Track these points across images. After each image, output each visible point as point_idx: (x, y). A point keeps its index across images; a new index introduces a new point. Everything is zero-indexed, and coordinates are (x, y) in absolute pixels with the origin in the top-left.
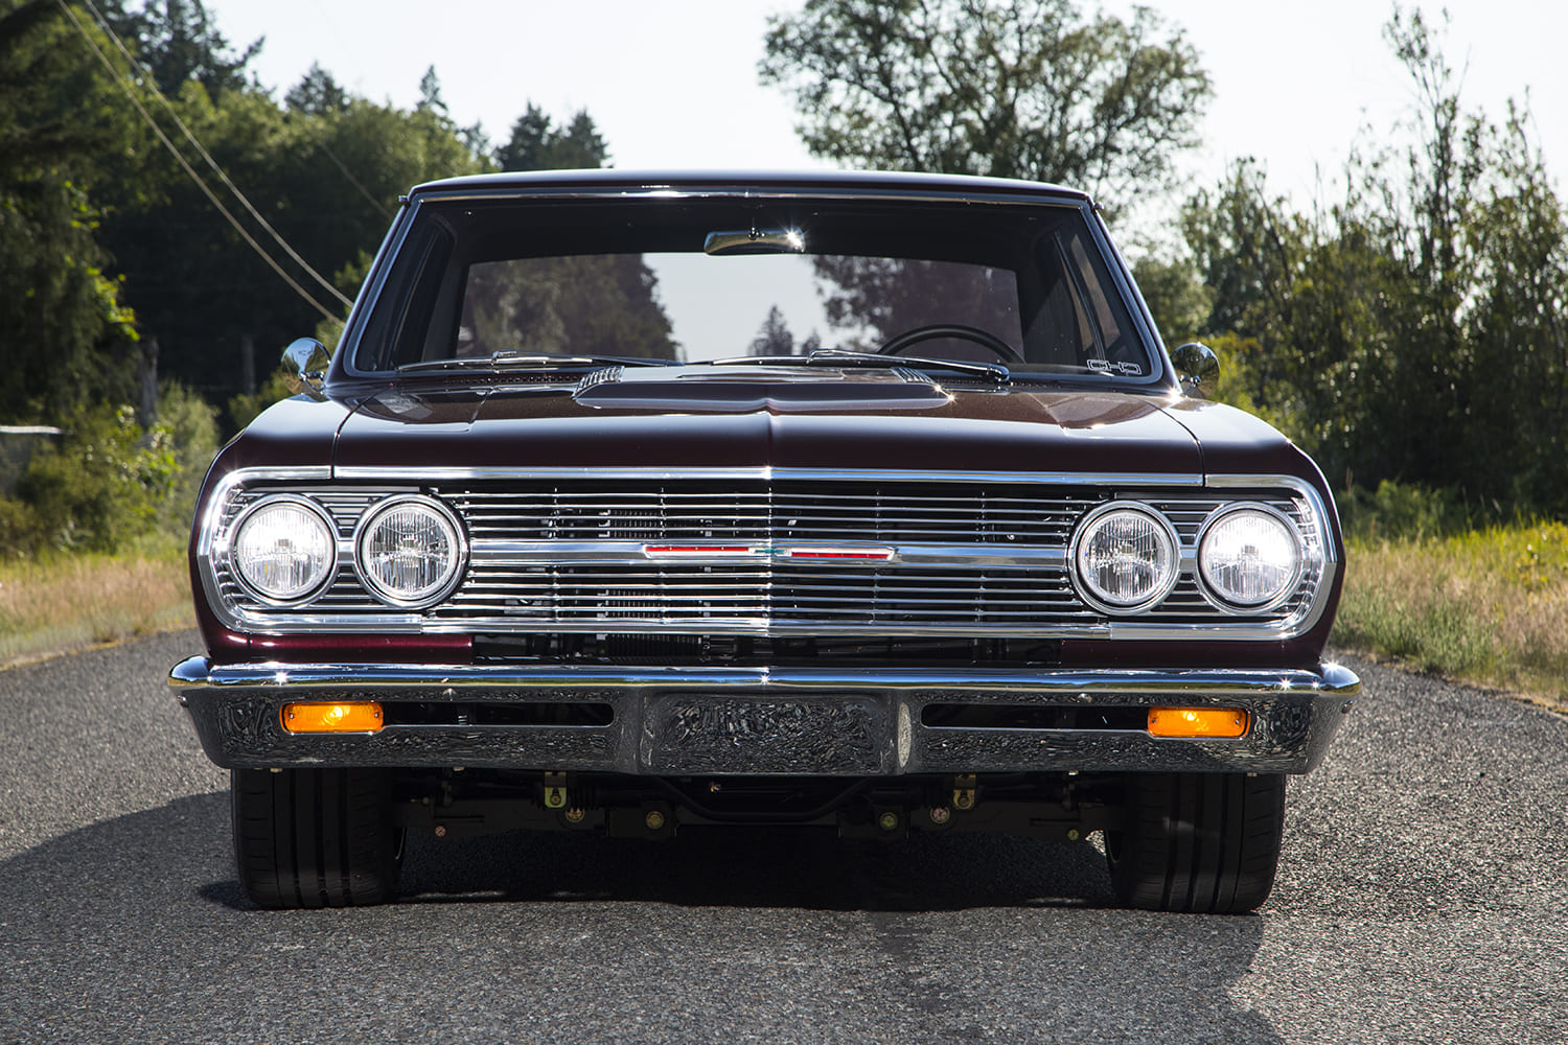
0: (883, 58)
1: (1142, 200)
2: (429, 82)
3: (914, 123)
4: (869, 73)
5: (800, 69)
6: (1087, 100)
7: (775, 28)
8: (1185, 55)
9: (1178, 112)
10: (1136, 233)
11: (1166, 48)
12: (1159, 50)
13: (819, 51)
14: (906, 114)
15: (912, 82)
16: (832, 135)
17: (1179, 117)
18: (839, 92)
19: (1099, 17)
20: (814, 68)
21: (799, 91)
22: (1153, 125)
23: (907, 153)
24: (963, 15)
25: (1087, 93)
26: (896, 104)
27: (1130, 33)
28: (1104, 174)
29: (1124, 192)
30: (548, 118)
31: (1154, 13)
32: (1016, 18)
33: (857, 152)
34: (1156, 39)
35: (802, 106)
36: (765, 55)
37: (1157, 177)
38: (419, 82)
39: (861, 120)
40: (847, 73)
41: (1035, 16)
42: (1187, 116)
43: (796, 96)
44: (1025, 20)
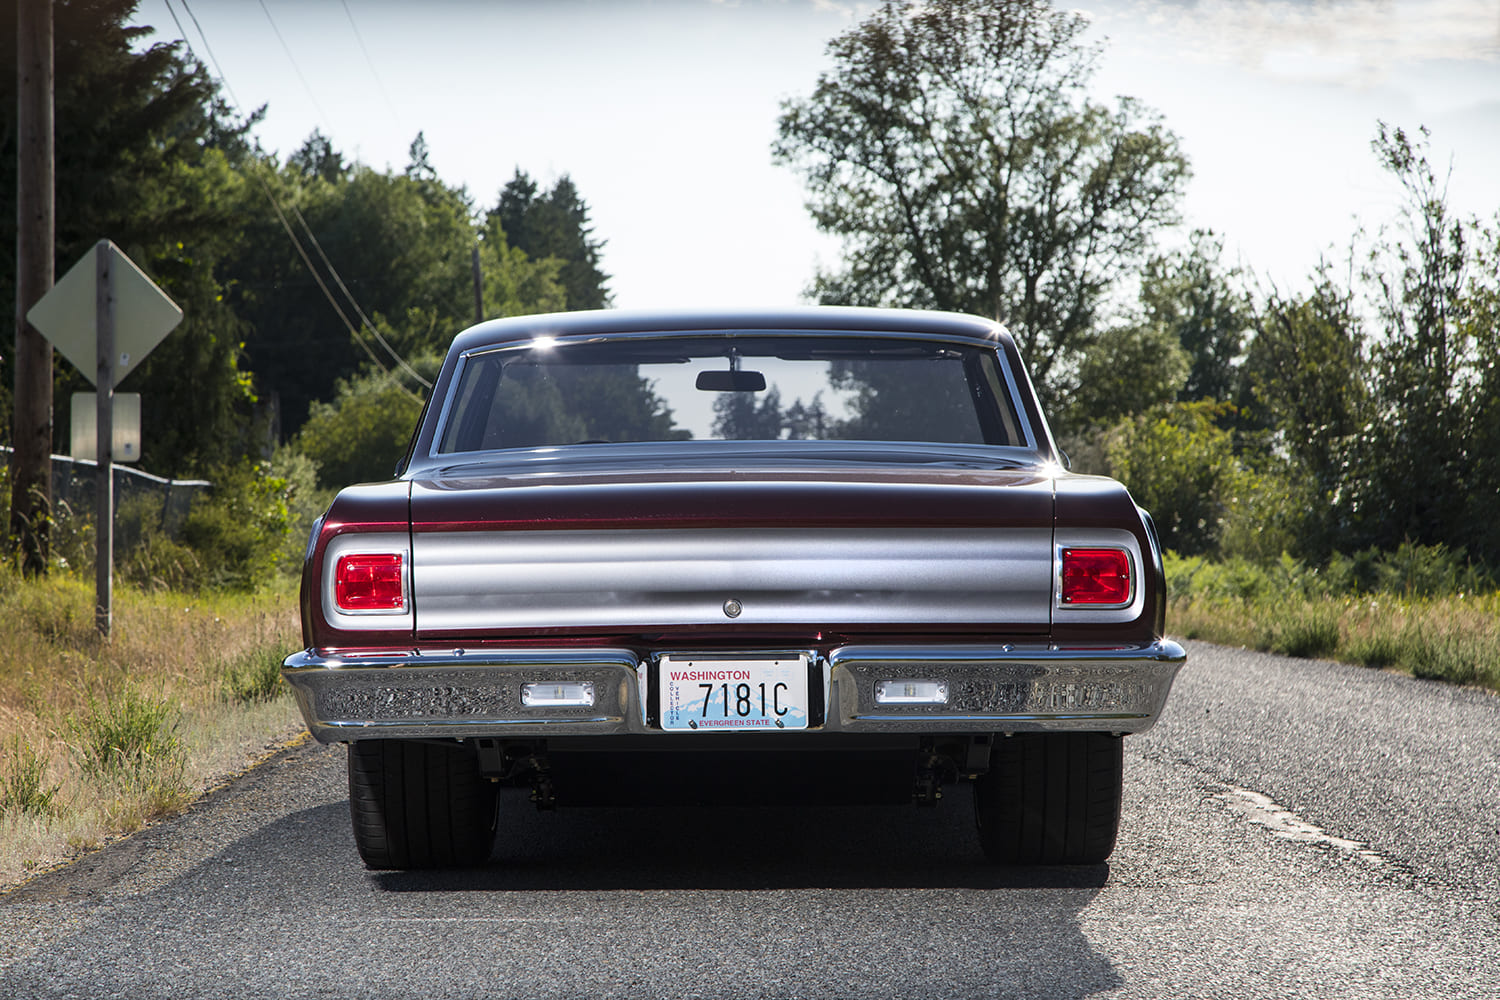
0: (887, 142)
1: (1127, 274)
2: (418, 147)
3: (915, 202)
4: (875, 155)
5: (810, 151)
6: (1075, 181)
7: (788, 112)
8: (1166, 140)
9: (1159, 193)
10: (1121, 305)
11: (1148, 133)
12: (1141, 135)
13: (828, 134)
14: (908, 193)
15: (913, 163)
16: (840, 212)
17: (1161, 198)
18: (847, 172)
19: (1087, 106)
20: (823, 150)
21: (809, 169)
22: (1137, 205)
23: (908, 229)
24: (959, 103)
25: (1075, 176)
26: (898, 183)
27: (1116, 121)
28: (1092, 251)
29: (1109, 267)
30: (534, 184)
31: (1138, 103)
32: (1009, 106)
33: (862, 227)
34: (1138, 126)
35: (811, 184)
36: (778, 137)
37: (1140, 253)
38: (409, 148)
39: (868, 199)
40: (854, 155)
41: (1027, 104)
42: (1168, 196)
43: (806, 175)
44: (1017, 108)
